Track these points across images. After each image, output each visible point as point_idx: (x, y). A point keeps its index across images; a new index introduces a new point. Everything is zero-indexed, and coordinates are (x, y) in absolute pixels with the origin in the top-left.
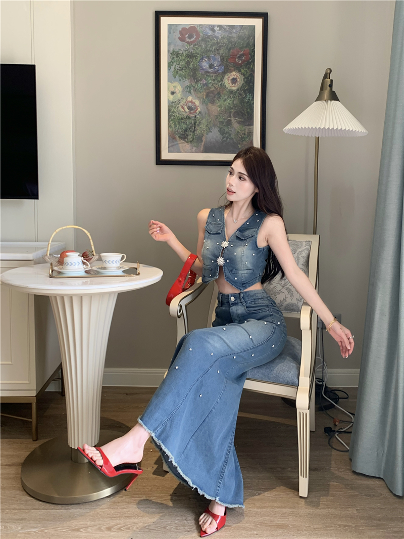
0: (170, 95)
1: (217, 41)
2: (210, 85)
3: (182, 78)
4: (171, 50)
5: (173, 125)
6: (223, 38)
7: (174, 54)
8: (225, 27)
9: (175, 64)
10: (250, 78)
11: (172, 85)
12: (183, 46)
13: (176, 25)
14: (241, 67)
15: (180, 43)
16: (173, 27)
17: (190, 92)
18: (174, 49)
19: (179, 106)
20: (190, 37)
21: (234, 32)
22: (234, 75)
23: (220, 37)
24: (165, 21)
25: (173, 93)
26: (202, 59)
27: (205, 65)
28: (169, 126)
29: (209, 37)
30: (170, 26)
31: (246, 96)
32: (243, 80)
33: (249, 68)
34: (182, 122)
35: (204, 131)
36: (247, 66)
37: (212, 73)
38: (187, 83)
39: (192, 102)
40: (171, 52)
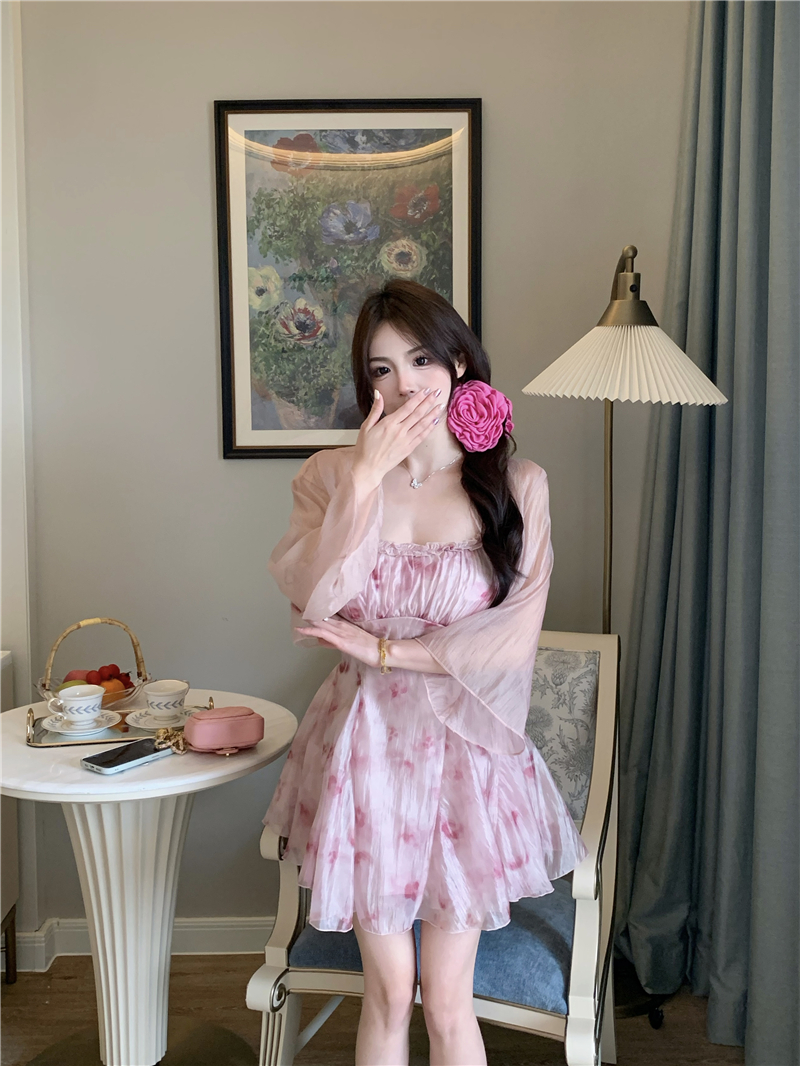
0: (254, 296)
2: (348, 272)
3: (282, 257)
4: (254, 191)
5: (262, 366)
7: (261, 202)
8: (381, 134)
9: (264, 224)
10: (441, 252)
11: (258, 274)
12: (283, 181)
13: (267, 133)
14: (420, 228)
15: (275, 174)
16: (257, 139)
17: (301, 289)
18: (260, 189)
19: (277, 320)
22: (404, 246)
24: (238, 124)
25: (260, 292)
26: (328, 211)
27: (336, 224)
28: (254, 369)
30: (251, 134)
32: (424, 258)
33: (438, 230)
34: (282, 358)
35: (335, 377)
36: (435, 226)
37: (353, 242)
38: (294, 267)
39: (306, 311)
40: (254, 195)
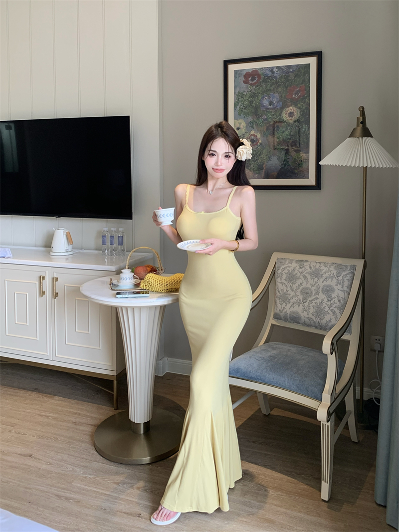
1: (276, 80)
2: (270, 120)
3: (246, 115)
4: (237, 91)
6: (281, 77)
7: (239, 96)
8: (283, 68)
9: (240, 104)
10: (305, 111)
11: (237, 122)
12: (247, 88)
13: (241, 70)
14: (297, 102)
15: (244, 85)
16: (238, 72)
17: (252, 127)
18: (240, 91)
20: (252, 80)
21: (291, 72)
22: (291, 110)
23: (278, 77)
24: (232, 68)
25: (238, 129)
26: (263, 98)
27: (266, 102)
29: (269, 78)
30: (236, 72)
31: (302, 127)
32: (299, 113)
33: (304, 103)
35: (265, 160)
36: (303, 101)
37: (271, 109)
38: (250, 119)
39: (254, 135)
40: (237, 93)
